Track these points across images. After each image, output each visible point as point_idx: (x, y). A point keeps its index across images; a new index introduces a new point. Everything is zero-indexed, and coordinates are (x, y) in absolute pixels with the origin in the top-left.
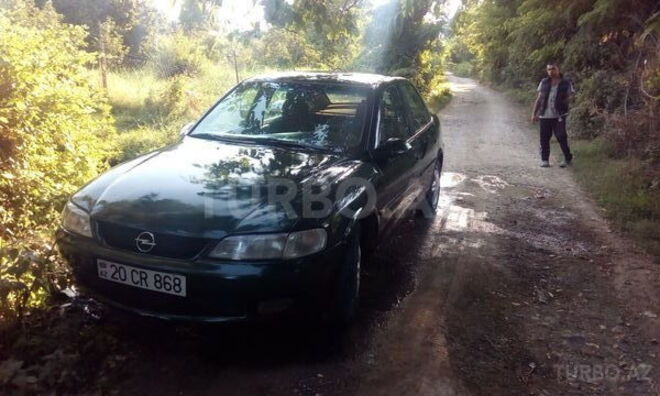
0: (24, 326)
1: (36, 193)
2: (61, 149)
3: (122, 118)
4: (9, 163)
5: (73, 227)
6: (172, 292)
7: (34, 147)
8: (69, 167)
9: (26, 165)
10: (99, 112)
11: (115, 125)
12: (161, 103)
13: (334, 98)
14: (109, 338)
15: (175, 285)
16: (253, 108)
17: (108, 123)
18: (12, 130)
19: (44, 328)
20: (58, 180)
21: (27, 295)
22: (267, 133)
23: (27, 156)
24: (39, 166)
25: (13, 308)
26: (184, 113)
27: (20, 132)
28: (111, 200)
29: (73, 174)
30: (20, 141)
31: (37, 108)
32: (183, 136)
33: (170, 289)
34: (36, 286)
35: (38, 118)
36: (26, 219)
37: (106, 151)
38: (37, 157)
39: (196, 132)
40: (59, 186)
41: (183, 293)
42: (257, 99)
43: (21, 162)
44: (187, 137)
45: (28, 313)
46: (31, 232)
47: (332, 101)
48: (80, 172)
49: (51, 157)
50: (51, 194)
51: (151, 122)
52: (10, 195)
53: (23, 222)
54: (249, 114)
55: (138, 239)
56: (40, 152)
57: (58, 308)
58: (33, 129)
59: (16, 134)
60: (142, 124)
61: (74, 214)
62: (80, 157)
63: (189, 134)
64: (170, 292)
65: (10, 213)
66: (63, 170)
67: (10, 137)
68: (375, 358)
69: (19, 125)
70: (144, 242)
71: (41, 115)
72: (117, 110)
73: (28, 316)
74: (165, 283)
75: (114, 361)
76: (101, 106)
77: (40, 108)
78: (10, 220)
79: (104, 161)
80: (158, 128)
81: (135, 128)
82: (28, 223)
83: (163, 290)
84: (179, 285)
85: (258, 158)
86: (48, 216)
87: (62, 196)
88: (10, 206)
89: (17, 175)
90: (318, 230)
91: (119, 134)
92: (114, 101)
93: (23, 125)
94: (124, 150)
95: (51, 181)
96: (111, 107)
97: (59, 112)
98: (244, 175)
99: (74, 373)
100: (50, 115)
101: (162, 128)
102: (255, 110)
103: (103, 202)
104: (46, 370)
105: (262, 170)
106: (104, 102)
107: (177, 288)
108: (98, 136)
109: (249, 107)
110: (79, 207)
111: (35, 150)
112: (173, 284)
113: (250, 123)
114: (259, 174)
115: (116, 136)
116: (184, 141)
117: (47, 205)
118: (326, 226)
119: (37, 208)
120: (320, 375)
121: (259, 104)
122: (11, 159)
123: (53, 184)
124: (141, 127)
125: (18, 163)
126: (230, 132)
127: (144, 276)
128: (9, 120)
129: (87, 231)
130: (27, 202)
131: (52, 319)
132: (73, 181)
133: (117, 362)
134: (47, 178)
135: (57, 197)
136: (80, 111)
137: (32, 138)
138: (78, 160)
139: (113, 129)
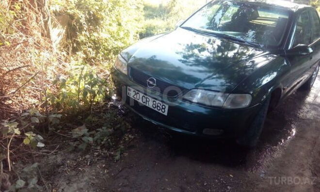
0: (92, 110)
1: (106, 44)
2: (119, 24)
3: (148, 12)
4: (96, 29)
5: (119, 67)
6: (160, 111)
7: (108, 22)
8: (122, 34)
9: (104, 30)
10: (138, 8)
11: (144, 16)
12: (166, 7)
13: (261, 14)
14: (127, 124)
15: (163, 108)
16: (215, 16)
17: (141, 14)
18: (100, 13)
19: (100, 112)
20: (116, 40)
21: (95, 96)
22: (220, 31)
23: (105, 26)
24: (109, 31)
25: (88, 100)
26: (176, 13)
27: (103, 14)
28: (138, 57)
29: (123, 38)
30: (102, 19)
31: (112, 4)
32: (177, 27)
33: (155, 108)
34: (99, 92)
35: (111, 8)
36: (101, 56)
37: (139, 28)
38: (109, 27)
39: (184, 26)
40: (116, 42)
41: (166, 114)
42: (218, 12)
43: (102, 29)
44: (179, 28)
45: (94, 103)
46: (101, 62)
47: (260, 16)
48: (126, 37)
49: (114, 28)
50: (112, 46)
51: (160, 16)
52: (95, 43)
53: (99, 57)
54: (212, 19)
55: (148, 81)
56: (110, 25)
57: (107, 104)
58: (109, 13)
59: (101, 15)
60: (156, 17)
61: (120, 61)
62: (127, 30)
63: (180, 26)
64: (159, 111)
65: (94, 52)
66: (118, 35)
67: (99, 16)
68: (265, 174)
69: (103, 11)
70: (151, 83)
71: (113, 7)
72: (146, 8)
73: (94, 105)
74: (158, 106)
75: (128, 137)
76: (139, 6)
77: (113, 3)
78: (94, 55)
79: (137, 33)
80: (163, 19)
81: (153, 18)
82: (101, 58)
83: (156, 109)
84: (164, 109)
85: (212, 44)
86: (110, 56)
87: (117, 48)
88: (95, 49)
89: (99, 34)
90: (247, 95)
91: (145, 20)
92: (145, 3)
93: (105, 11)
94: (146, 29)
95: (113, 40)
96: (143, 7)
97: (121, 6)
98: (202, 53)
99: (109, 140)
100: (117, 7)
101: (165, 20)
102: (215, 17)
103: (134, 57)
104: (98, 135)
105: (213, 51)
106: (141, 4)
107: (163, 110)
108: (136, 20)
109: (213, 15)
110: (123, 58)
111: (108, 24)
112: (161, 108)
113: (212, 24)
114: (211, 53)
115: (144, 21)
116: (177, 29)
117: (110, 51)
118: (251, 93)
119: (106, 52)
120: (231, 176)
121: (218, 14)
122: (97, 27)
123: (114, 42)
124: (156, 18)
125: (100, 29)
126: (201, 27)
127: (148, 100)
128: (99, 8)
129: (125, 70)
130: (102, 48)
131: (104, 109)
132: (122, 41)
133: (129, 139)
134: (112, 38)
135: (115, 48)
136: (130, 7)
137: (108, 18)
138: (126, 31)
139: (143, 18)
